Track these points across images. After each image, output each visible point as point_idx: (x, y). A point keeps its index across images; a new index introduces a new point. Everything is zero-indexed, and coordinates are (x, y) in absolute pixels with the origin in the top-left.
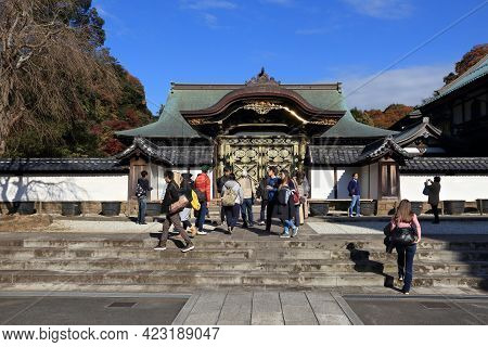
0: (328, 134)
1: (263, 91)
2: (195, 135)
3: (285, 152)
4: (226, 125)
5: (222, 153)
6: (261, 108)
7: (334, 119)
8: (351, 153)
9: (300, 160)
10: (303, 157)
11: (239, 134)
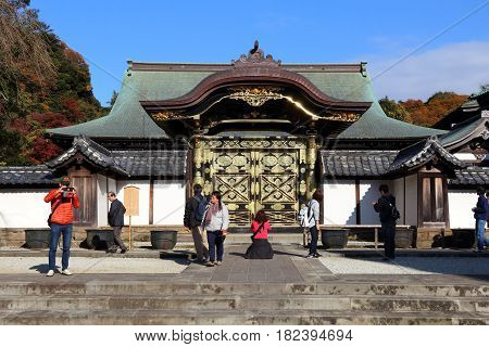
0: (346, 134)
1: (256, 74)
2: (161, 134)
3: (286, 160)
4: (204, 121)
5: (199, 159)
6: (254, 98)
7: (355, 113)
8: (379, 161)
9: (308, 170)
10: (312, 167)
11: (224, 134)
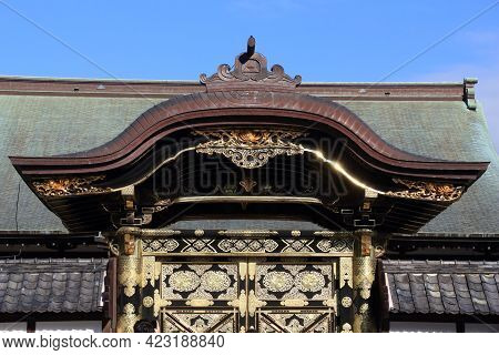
0: (435, 227)
1: (251, 103)
2: (52, 224)
3: (312, 280)
4: (144, 198)
5: (132, 278)
6: (246, 151)
7: (455, 183)
9: (358, 301)
10: (366, 294)
11: (183, 225)
